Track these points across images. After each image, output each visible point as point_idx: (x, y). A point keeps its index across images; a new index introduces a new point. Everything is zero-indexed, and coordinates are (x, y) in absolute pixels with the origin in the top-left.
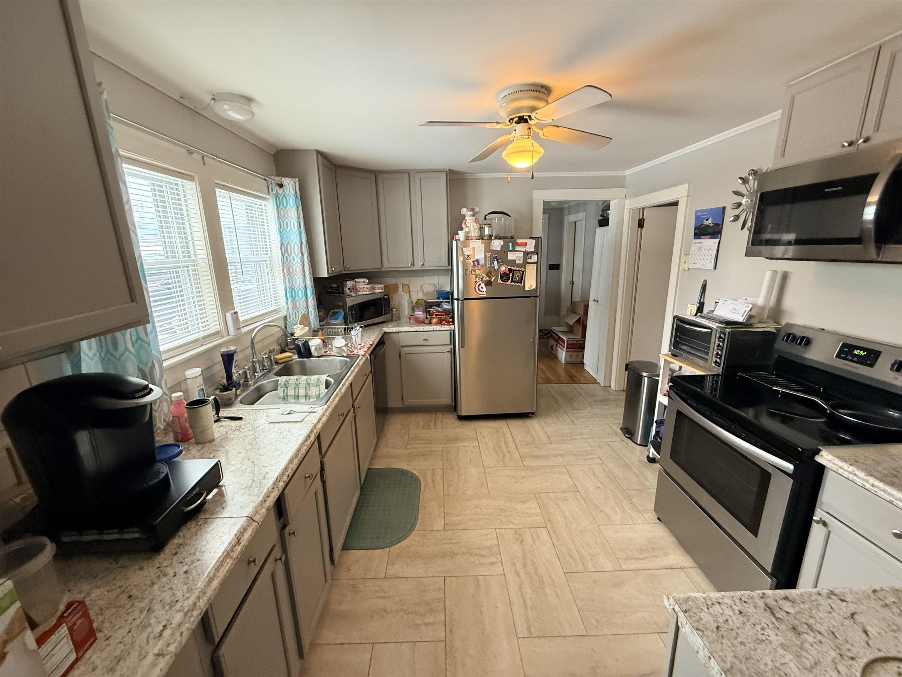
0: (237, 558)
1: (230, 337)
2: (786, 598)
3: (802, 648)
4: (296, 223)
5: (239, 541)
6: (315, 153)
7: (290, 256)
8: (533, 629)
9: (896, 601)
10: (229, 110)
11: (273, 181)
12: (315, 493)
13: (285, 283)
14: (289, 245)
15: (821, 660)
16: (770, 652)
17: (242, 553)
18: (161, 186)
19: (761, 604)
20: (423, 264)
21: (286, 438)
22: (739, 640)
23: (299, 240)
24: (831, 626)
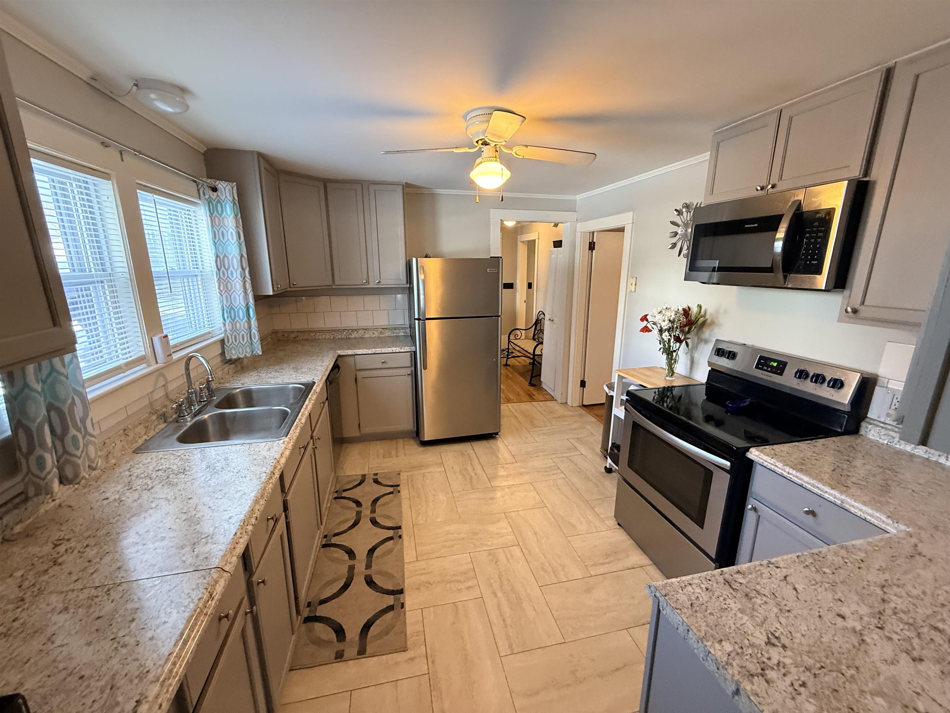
0: (212, 614)
1: (159, 365)
2: (738, 572)
3: (753, 609)
4: (234, 234)
5: (211, 595)
6: (256, 156)
7: (227, 271)
8: (514, 646)
9: (813, 562)
10: (155, 100)
11: (205, 184)
12: (281, 536)
13: (222, 302)
14: (226, 259)
15: (768, 616)
16: (731, 617)
17: (218, 608)
18: (65, 184)
19: (721, 579)
20: (379, 282)
21: (245, 477)
22: (709, 611)
23: (238, 253)
24: (772, 589)
